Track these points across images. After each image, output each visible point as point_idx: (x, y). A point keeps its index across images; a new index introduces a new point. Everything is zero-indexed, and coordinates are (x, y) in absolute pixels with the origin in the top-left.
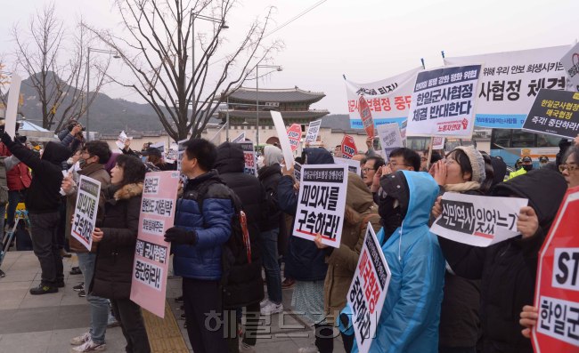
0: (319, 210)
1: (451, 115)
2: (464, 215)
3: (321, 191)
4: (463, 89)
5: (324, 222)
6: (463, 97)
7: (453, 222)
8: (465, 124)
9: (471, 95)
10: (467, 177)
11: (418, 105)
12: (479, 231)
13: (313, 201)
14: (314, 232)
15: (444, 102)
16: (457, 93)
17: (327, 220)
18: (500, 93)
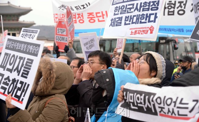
0: (14, 75)
1: (141, 23)
2: (142, 101)
3: (18, 60)
4: (152, 4)
5: (16, 86)
6: (152, 10)
7: (134, 105)
8: (152, 30)
9: (157, 9)
10: (153, 74)
11: (115, 14)
12: (162, 113)
13: (11, 67)
14: (6, 93)
15: (136, 13)
16: (147, 7)
17: (19, 85)
18: (172, 10)
